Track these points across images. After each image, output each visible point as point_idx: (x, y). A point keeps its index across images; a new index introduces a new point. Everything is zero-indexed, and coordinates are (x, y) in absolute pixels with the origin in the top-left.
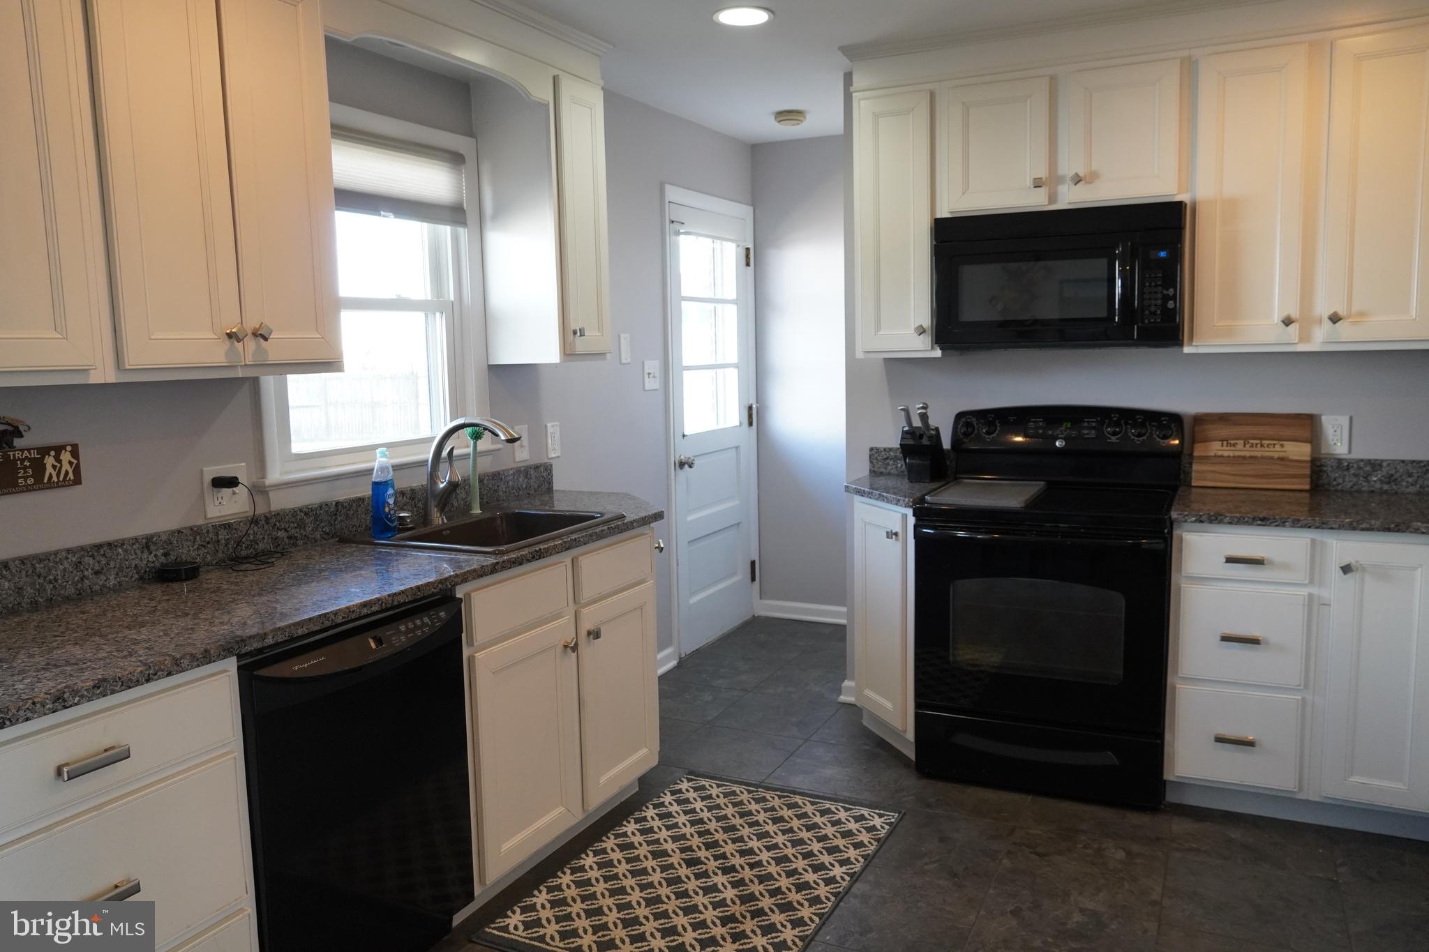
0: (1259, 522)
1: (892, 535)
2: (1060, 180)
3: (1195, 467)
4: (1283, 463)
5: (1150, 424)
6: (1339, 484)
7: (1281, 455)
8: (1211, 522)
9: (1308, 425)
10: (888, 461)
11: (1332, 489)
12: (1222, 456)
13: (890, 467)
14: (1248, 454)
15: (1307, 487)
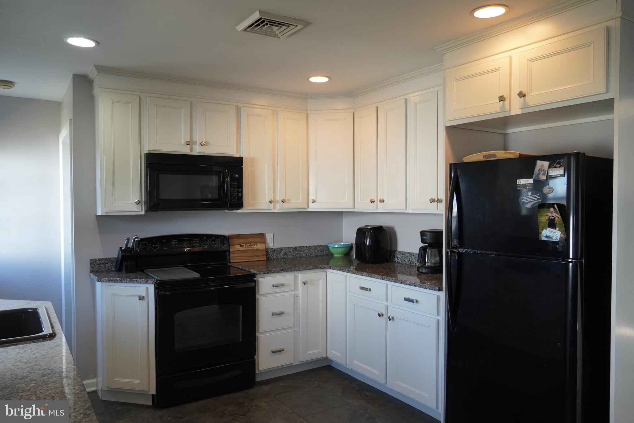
0: (281, 271)
1: (141, 298)
2: (195, 143)
3: (231, 255)
4: (258, 251)
5: (217, 240)
6: (272, 257)
7: (257, 248)
8: (268, 273)
9: (261, 237)
10: (101, 265)
11: (271, 259)
12: (239, 250)
13: (101, 268)
14: (247, 249)
15: (266, 259)
